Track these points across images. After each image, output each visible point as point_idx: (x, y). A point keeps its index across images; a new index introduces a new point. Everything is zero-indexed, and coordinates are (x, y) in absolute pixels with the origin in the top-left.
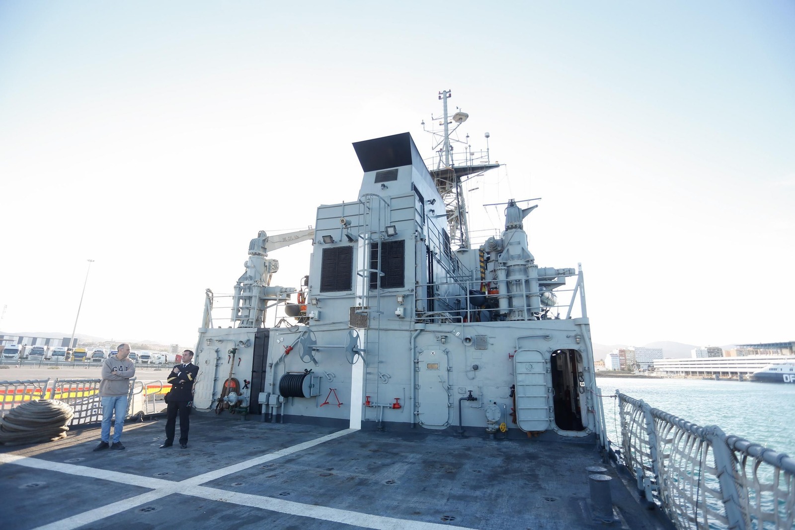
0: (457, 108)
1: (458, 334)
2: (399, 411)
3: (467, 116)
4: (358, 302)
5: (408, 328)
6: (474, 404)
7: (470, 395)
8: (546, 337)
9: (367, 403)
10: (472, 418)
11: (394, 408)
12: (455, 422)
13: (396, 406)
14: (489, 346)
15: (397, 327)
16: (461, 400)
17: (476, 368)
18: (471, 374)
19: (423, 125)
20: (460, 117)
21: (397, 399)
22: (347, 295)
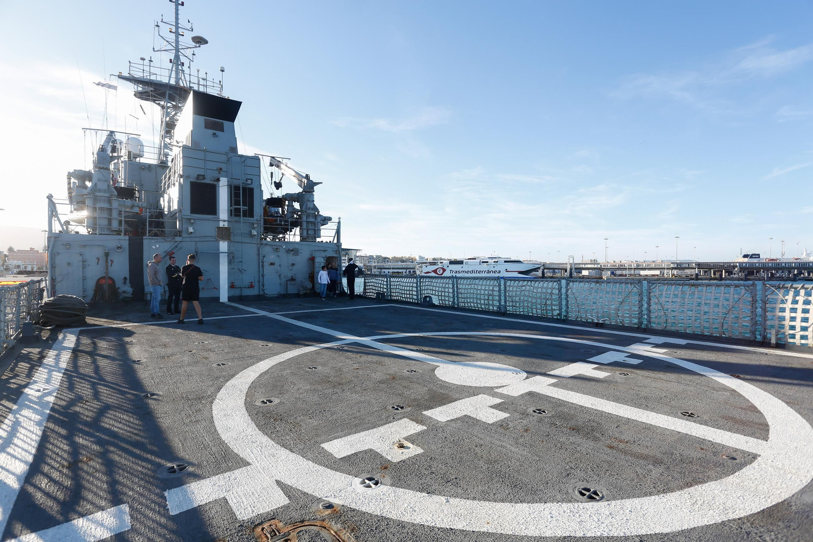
0: (189, 22)
1: (284, 247)
2: (252, 289)
3: (206, 42)
4: (221, 224)
5: (256, 242)
6: (292, 282)
7: (292, 278)
8: (325, 251)
9: (232, 286)
10: (292, 290)
11: (251, 287)
12: (283, 292)
13: (252, 286)
14: (300, 254)
15: (249, 242)
16: (287, 281)
17: (293, 265)
18: (291, 268)
19: (156, 28)
20: (201, 41)
21: (252, 282)
22: (213, 218)
